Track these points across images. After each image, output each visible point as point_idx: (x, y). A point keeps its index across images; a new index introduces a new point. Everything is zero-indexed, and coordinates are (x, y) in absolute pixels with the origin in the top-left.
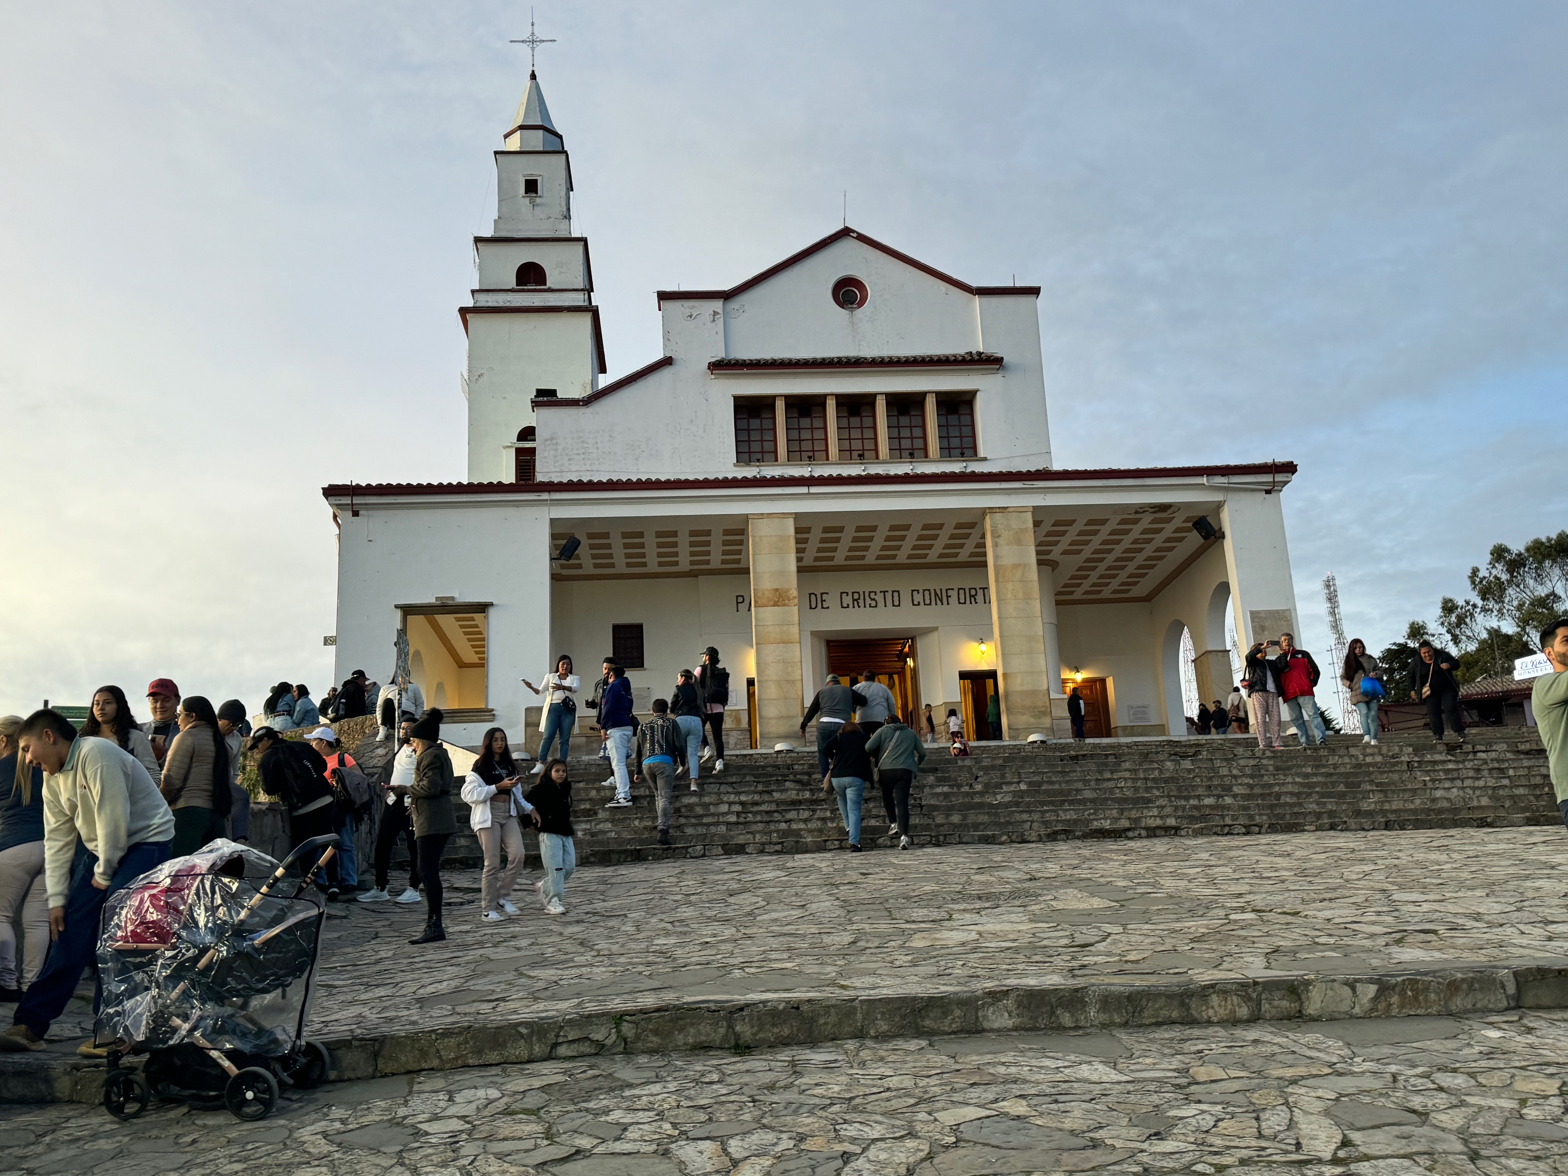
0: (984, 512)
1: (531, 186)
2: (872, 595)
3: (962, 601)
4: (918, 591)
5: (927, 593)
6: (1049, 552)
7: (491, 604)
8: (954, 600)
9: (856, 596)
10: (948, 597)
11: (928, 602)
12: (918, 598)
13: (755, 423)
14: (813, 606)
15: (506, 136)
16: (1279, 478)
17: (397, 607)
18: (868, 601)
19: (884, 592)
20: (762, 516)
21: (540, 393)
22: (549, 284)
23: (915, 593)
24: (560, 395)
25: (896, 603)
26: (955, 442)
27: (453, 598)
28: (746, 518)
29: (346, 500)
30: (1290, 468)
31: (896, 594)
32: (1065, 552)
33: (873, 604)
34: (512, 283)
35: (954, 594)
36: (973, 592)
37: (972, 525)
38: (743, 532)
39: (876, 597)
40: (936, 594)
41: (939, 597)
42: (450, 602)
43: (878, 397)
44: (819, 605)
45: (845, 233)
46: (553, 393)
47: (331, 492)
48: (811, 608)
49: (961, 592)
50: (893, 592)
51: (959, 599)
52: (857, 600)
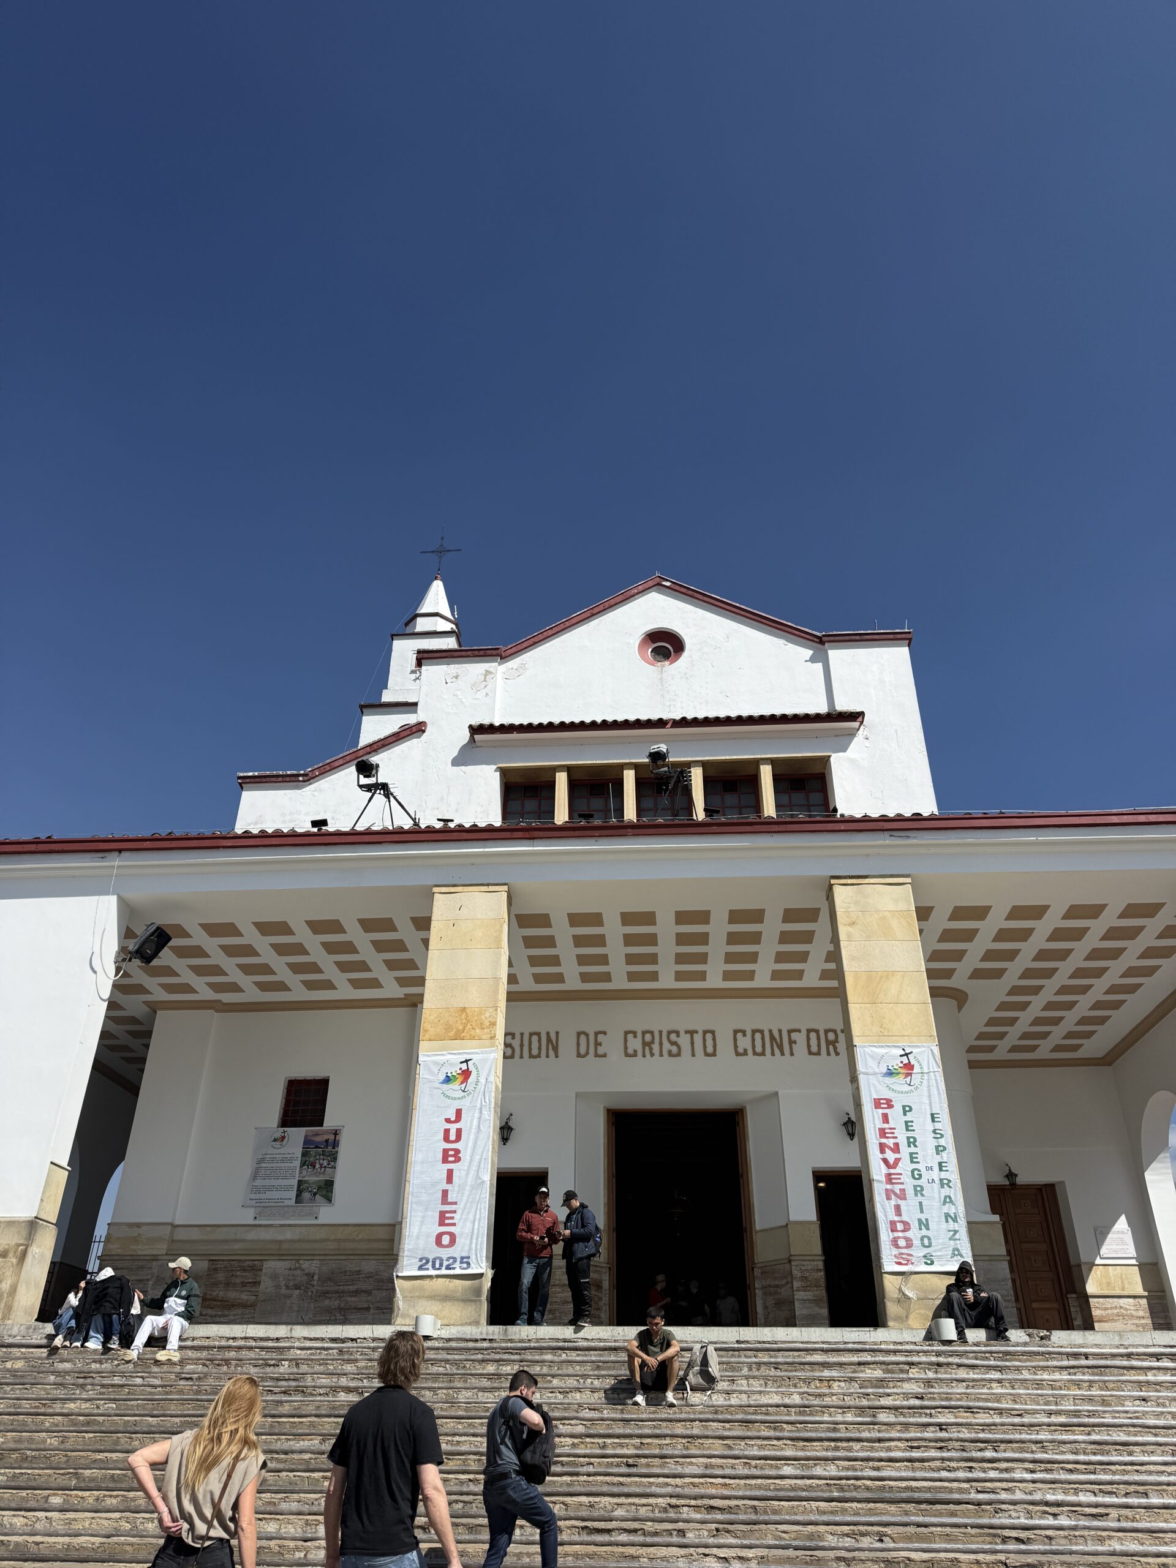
0: (830, 884)
2: (673, 1037)
3: (814, 1049)
4: (744, 1034)
5: (758, 1036)
6: (948, 974)
8: (800, 1048)
9: (648, 1038)
10: (792, 1042)
11: (759, 1049)
13: (531, 804)
14: (583, 1051)
18: (667, 1046)
19: (692, 1033)
20: (453, 888)
23: (740, 1035)
25: (710, 1050)
28: (430, 892)
31: (709, 1036)
32: (977, 974)
33: (674, 1049)
35: (800, 1038)
36: (831, 1036)
37: (815, 913)
39: (679, 1041)
40: (772, 1038)
41: (778, 1043)
43: (694, 767)
44: (592, 1051)
48: (579, 1055)
49: (813, 1035)
50: (705, 1032)
51: (809, 1046)
52: (649, 1044)
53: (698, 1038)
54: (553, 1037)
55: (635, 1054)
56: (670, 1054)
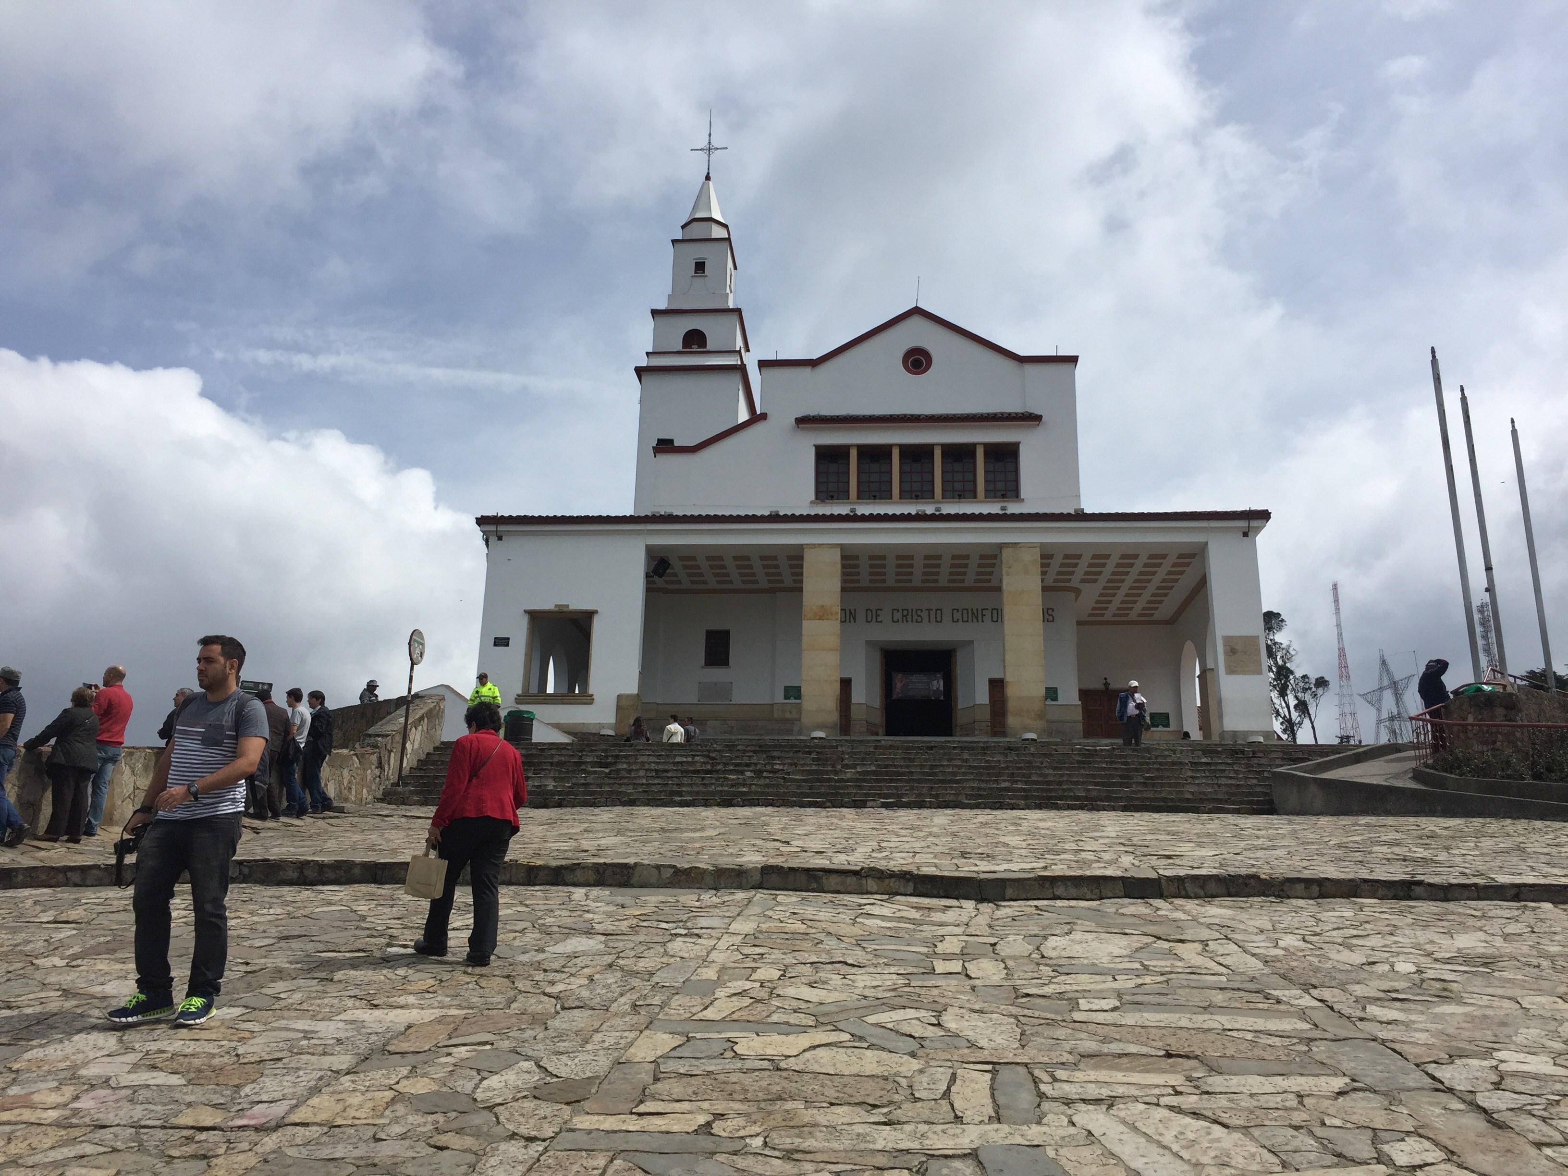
0: (1001, 546)
1: (700, 267)
2: (919, 613)
3: (995, 619)
4: (958, 611)
5: (965, 612)
7: (595, 612)
8: (988, 618)
9: (905, 613)
10: (983, 615)
11: (965, 619)
12: (957, 615)
13: (833, 467)
14: (869, 620)
15: (683, 227)
16: (1255, 523)
17: (525, 611)
18: (915, 617)
19: (929, 610)
20: (813, 546)
21: (660, 441)
22: (710, 346)
23: (955, 611)
24: (676, 444)
25: (939, 619)
26: (1000, 485)
27: (567, 606)
28: (801, 547)
29: (492, 528)
30: (1264, 515)
31: (939, 612)
32: (1083, 581)
33: (919, 619)
34: (679, 347)
35: (988, 613)
37: (995, 557)
38: (801, 558)
39: (922, 614)
40: (973, 613)
41: (976, 616)
42: (565, 609)
43: (935, 447)
44: (874, 619)
45: (917, 311)
46: (671, 441)
47: (481, 521)
48: (867, 621)
49: (994, 612)
50: (936, 610)
51: (992, 618)
52: (906, 616)
53: (932, 613)
54: (853, 612)
55: (898, 621)
56: (917, 622)
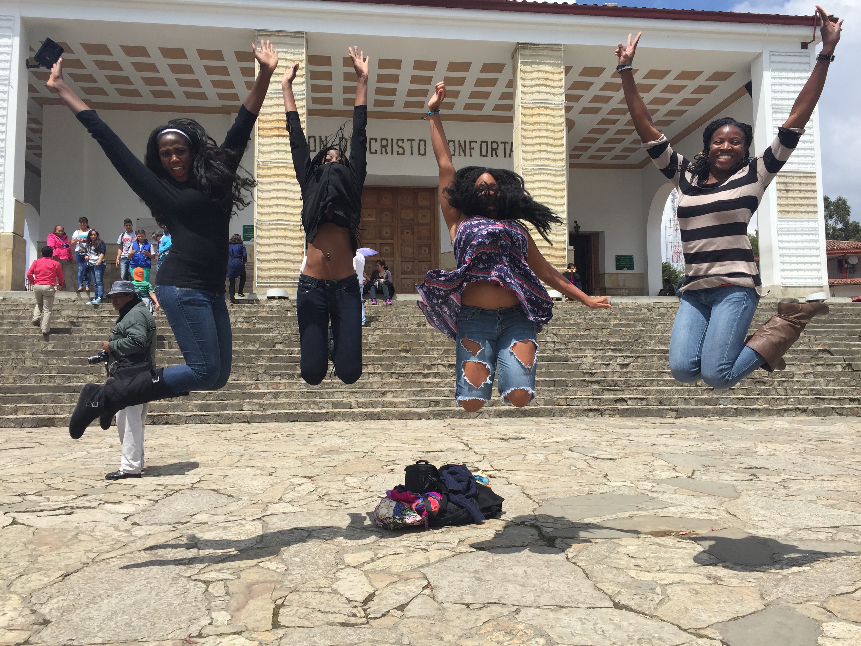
2: (400, 143)
3: (484, 153)
8: (476, 152)
9: (384, 143)
10: (471, 149)
18: (396, 148)
19: (411, 141)
25: (422, 152)
31: (422, 143)
33: (401, 151)
35: (476, 146)
36: (495, 146)
37: (502, 68)
39: (403, 145)
40: (460, 145)
41: (463, 149)
49: (484, 145)
50: (420, 141)
51: (481, 151)
52: (385, 147)
53: (415, 144)
55: (376, 152)
56: (398, 153)
